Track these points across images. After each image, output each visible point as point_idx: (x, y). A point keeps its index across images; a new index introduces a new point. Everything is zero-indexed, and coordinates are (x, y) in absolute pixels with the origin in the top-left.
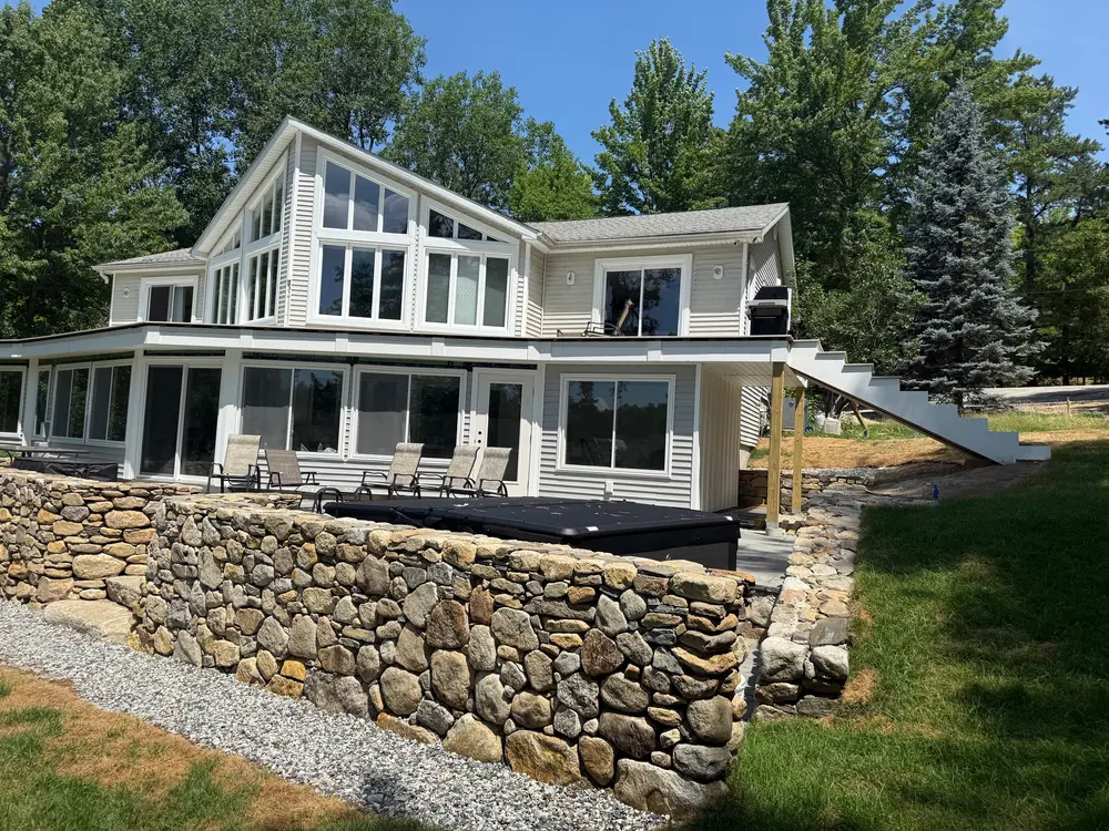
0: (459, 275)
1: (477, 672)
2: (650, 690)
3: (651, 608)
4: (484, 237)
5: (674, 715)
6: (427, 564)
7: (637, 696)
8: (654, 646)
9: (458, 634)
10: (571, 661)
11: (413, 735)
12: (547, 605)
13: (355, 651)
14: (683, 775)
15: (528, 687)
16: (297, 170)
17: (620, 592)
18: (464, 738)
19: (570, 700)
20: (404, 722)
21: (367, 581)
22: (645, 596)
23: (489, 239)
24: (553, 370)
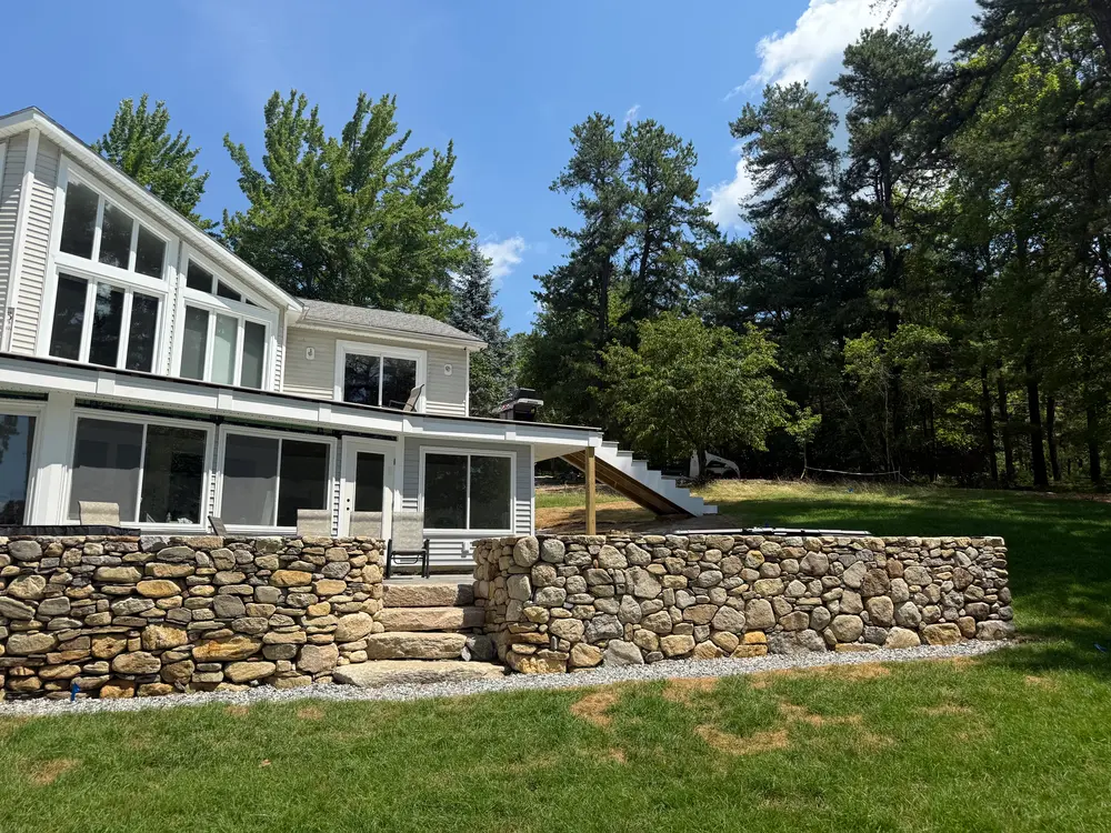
0: (216, 334)
1: (899, 603)
2: (985, 589)
3: (980, 553)
4: (243, 299)
5: (996, 597)
6: (854, 551)
7: (981, 593)
8: (984, 569)
9: (885, 586)
10: (950, 585)
11: (867, 649)
12: (933, 561)
13: (810, 612)
14: (1004, 620)
15: (930, 603)
16: (30, 177)
17: (965, 548)
18: (900, 639)
19: (952, 604)
20: (856, 643)
21: (813, 568)
22: (977, 548)
23: (248, 302)
24: (412, 442)
